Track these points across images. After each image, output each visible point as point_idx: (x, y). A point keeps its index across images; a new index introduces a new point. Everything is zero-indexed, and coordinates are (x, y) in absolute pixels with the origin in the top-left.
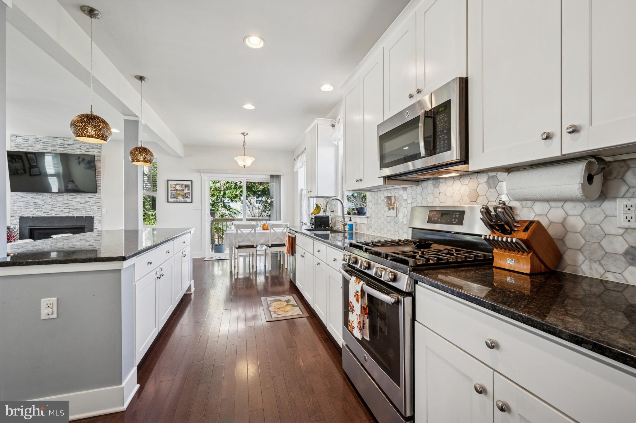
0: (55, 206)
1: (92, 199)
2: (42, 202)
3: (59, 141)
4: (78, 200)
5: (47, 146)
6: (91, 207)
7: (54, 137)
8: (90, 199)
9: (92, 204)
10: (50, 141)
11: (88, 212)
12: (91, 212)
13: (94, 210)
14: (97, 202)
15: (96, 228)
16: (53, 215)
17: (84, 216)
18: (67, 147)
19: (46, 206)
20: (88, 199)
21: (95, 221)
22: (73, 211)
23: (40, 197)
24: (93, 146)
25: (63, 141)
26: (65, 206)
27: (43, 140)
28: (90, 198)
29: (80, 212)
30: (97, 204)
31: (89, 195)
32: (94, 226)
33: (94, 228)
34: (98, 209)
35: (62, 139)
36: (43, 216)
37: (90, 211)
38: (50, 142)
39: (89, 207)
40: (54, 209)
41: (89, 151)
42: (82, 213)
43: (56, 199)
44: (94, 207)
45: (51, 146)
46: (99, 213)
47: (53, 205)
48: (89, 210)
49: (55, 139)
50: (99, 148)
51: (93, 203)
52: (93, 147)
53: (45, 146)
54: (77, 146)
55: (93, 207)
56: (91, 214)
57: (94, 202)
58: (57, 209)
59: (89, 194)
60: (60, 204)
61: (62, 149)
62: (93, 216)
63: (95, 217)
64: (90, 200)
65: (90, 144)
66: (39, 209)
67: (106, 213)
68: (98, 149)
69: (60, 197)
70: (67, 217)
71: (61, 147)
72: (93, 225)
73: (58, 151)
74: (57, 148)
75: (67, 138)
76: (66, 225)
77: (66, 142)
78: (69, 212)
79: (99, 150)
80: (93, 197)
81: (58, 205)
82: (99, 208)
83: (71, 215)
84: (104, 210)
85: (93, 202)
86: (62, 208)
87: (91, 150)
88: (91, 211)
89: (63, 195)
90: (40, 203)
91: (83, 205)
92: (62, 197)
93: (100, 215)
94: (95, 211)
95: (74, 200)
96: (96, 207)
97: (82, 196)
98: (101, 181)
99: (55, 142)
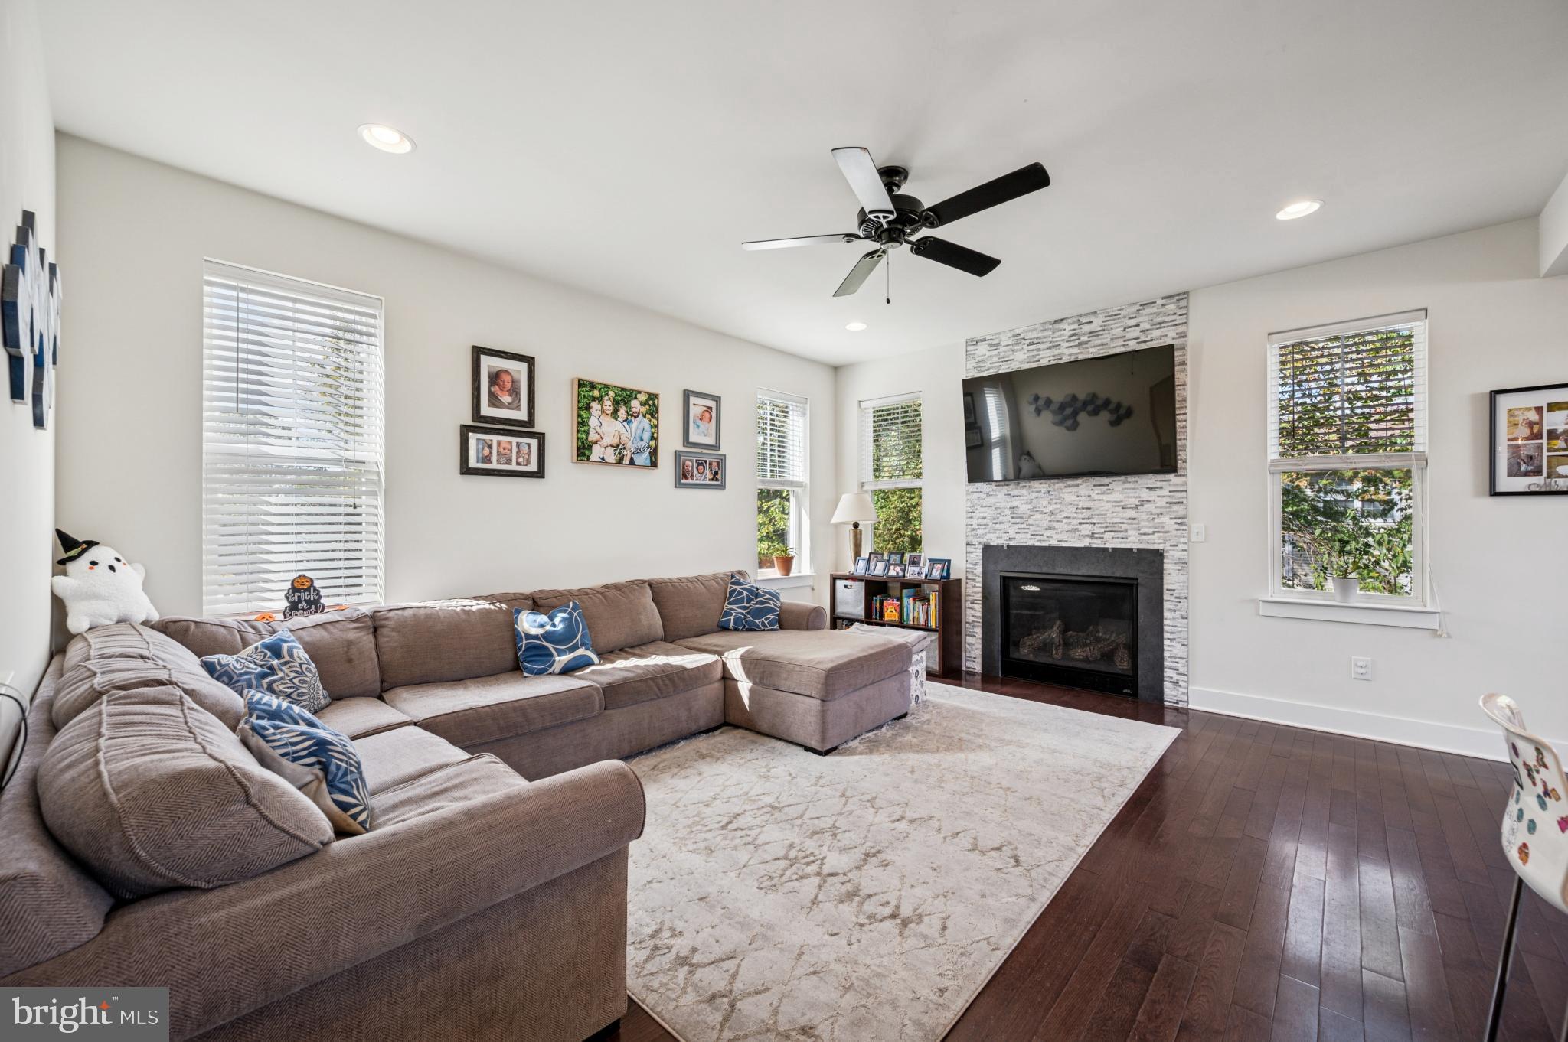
0: (1059, 517)
1: (1159, 492)
2: (1029, 506)
3: (1067, 328)
4: (1116, 496)
5: (1039, 350)
6: (1153, 519)
7: (1056, 322)
8: (1152, 493)
9: (1159, 511)
10: (1046, 333)
11: (1145, 534)
12: (1156, 534)
13: (1164, 530)
14: (1175, 503)
15: (1170, 587)
16: (1054, 543)
17: (1135, 546)
18: (1086, 343)
19: (1038, 516)
20: (1145, 494)
21: (1169, 567)
22: (1103, 530)
23: (1024, 491)
24: (1159, 319)
25: (1076, 326)
26: (1081, 516)
27: (1029, 335)
28: (1150, 489)
29: (1121, 535)
30: (1175, 508)
31: (1149, 481)
32: (1165, 581)
33: (1165, 587)
34: (1177, 527)
35: (1074, 323)
36: (1030, 543)
37: (1151, 531)
38: (1045, 337)
39: (1148, 520)
40: (1055, 524)
41: (1149, 338)
42: (1130, 539)
43: (1060, 498)
44: (1165, 519)
45: (1049, 348)
46: (1183, 540)
47: (1052, 513)
48: (1150, 527)
49: (1057, 326)
50: (1183, 319)
51: (1161, 507)
52: (1160, 323)
53: (1035, 353)
54: (1112, 332)
55: (1163, 519)
56: (1155, 542)
57: (1164, 504)
58: (1063, 526)
59: (1151, 476)
60: (1070, 511)
61: (1076, 350)
62: (1161, 547)
63: (1168, 551)
64: (1153, 495)
65: (1151, 317)
66: (1023, 526)
67: (1203, 540)
68: (1176, 325)
69: (1069, 490)
70: (1088, 550)
71: (1072, 344)
72: (1162, 579)
73: (1064, 357)
74: (1062, 350)
75: (1086, 315)
76: (1084, 571)
77: (1087, 328)
78: (1092, 536)
79: (1182, 329)
80: (1161, 488)
81: (1065, 514)
82: (1181, 521)
83: (1097, 544)
84: (1196, 526)
85: (1162, 502)
86: (1075, 522)
87: (1156, 333)
88: (1154, 533)
89: (1077, 485)
90: (1024, 508)
91: (1132, 513)
92: (1074, 490)
93: (1185, 547)
94: (1168, 532)
95: (1105, 497)
96: (1171, 519)
97: (1127, 485)
98: (1186, 432)
99: (1057, 334)
